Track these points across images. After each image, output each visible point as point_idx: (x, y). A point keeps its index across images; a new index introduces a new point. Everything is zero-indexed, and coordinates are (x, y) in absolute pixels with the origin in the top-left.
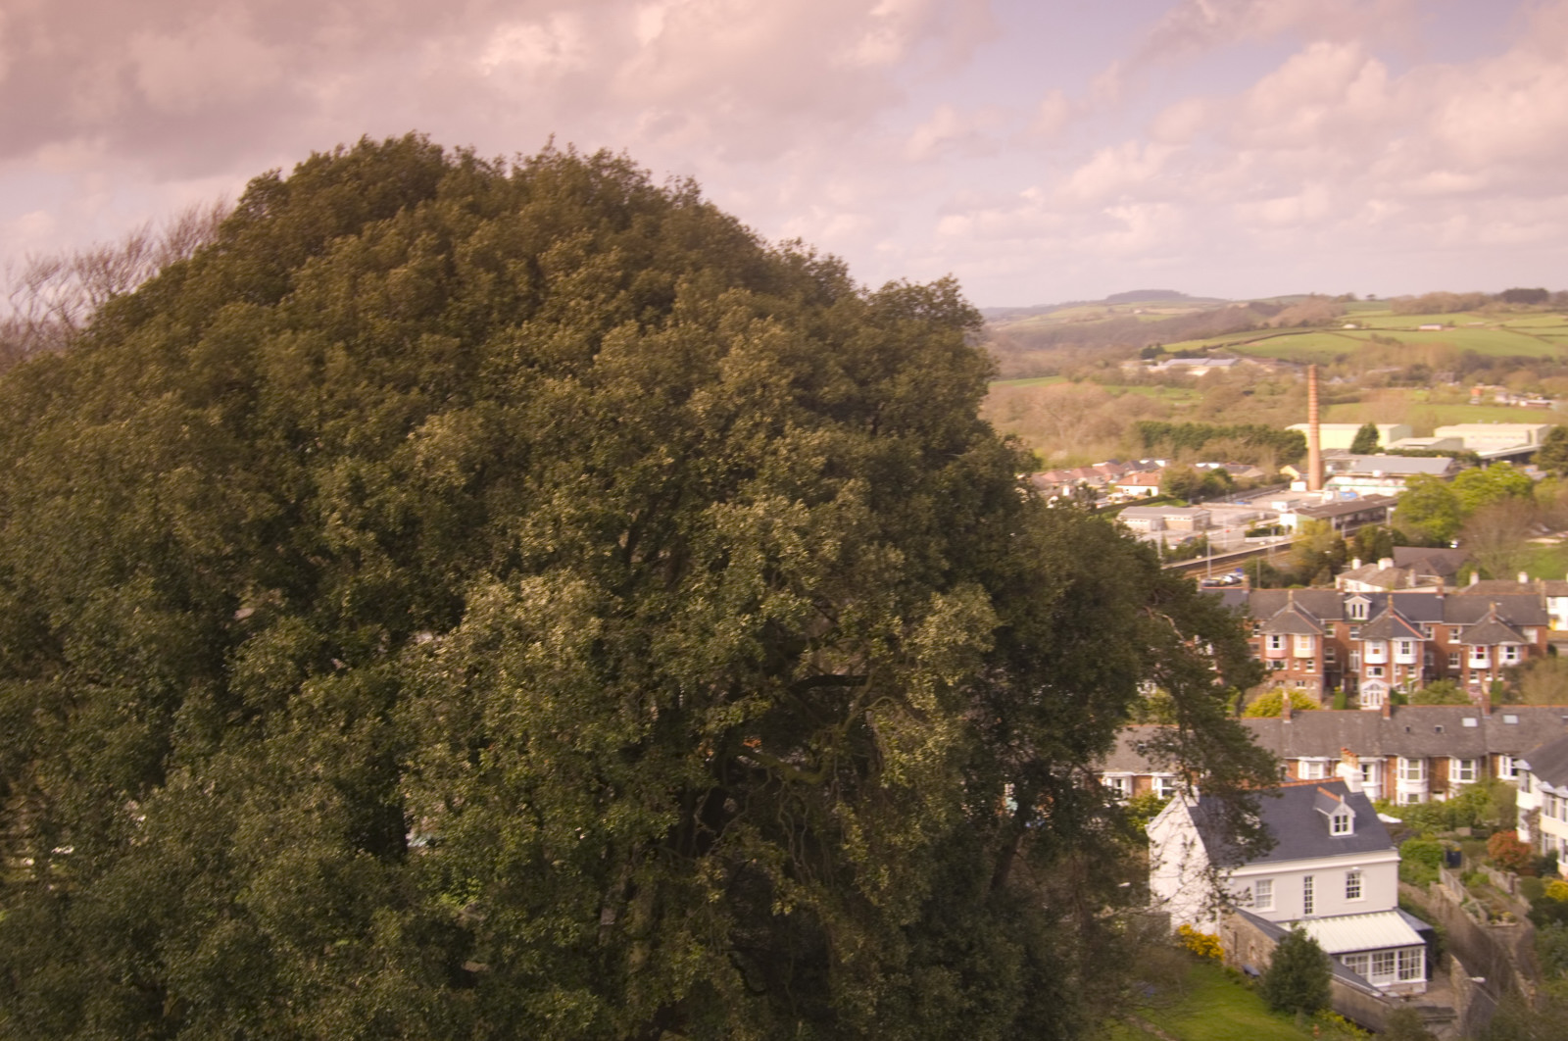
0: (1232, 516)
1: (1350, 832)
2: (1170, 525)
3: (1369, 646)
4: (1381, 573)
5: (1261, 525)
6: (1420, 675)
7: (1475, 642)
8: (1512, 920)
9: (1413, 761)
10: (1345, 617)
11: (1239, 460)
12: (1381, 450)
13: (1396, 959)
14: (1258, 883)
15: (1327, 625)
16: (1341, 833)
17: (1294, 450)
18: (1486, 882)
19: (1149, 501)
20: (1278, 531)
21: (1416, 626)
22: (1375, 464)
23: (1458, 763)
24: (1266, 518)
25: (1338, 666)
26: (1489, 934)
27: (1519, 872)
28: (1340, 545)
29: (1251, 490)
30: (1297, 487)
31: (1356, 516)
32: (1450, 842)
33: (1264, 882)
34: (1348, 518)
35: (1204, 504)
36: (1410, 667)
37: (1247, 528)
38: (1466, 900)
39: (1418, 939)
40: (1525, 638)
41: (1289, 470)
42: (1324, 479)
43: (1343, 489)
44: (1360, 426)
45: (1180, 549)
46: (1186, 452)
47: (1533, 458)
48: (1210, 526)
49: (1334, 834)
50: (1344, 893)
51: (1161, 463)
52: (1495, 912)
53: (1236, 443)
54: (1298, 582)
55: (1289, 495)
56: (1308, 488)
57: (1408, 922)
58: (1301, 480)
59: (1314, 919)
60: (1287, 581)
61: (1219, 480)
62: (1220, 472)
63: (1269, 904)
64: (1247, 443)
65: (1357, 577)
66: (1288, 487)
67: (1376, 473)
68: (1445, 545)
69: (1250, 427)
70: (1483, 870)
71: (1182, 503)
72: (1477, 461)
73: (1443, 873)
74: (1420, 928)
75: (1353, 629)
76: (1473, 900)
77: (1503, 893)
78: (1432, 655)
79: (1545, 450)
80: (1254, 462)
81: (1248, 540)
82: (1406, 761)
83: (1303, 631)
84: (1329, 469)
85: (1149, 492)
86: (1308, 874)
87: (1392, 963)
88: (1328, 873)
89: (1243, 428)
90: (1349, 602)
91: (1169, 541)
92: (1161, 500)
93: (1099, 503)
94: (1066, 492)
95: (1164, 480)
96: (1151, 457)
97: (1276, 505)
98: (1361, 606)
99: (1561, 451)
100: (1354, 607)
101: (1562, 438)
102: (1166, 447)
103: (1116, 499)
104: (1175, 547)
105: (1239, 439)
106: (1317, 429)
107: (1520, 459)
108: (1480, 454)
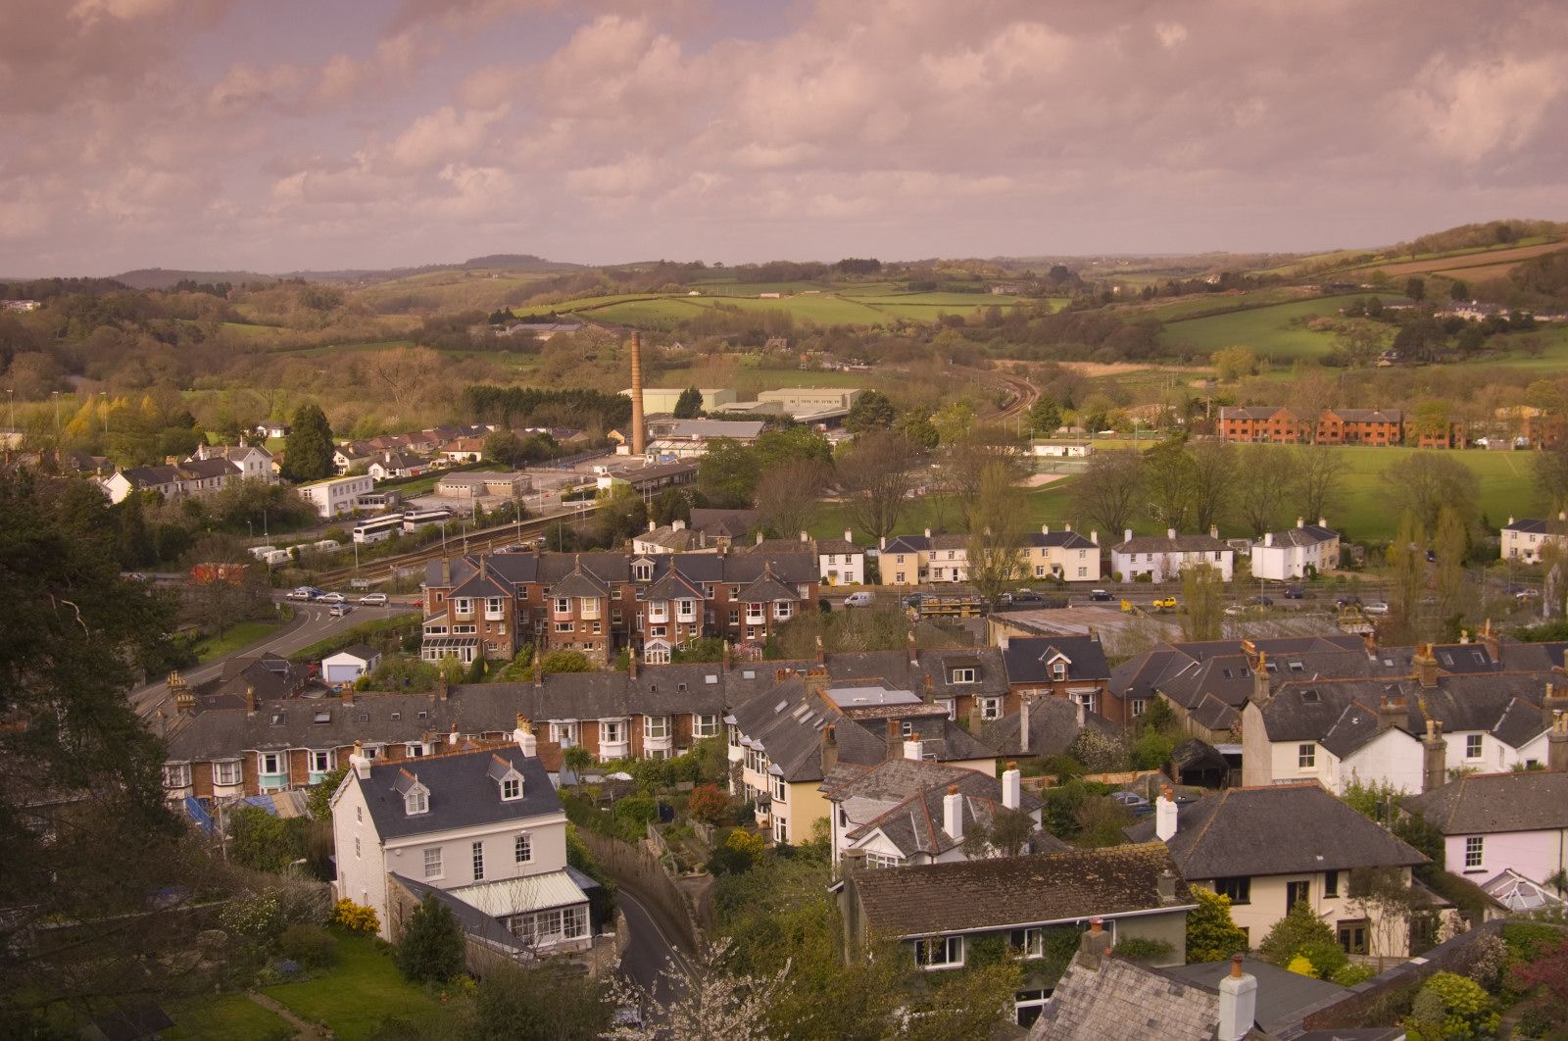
0: (554, 481)
1: (520, 796)
2: (491, 491)
3: (653, 607)
4: (674, 535)
5: (577, 489)
6: (701, 633)
7: (750, 600)
8: (701, 871)
9: (657, 719)
10: (631, 578)
11: (568, 424)
12: (704, 414)
13: (562, 919)
14: (427, 852)
15: (614, 587)
16: (512, 798)
17: (619, 413)
18: (692, 835)
19: (472, 466)
20: (591, 494)
21: (698, 587)
22: (697, 428)
23: (700, 719)
24: (586, 481)
25: (625, 626)
26: (677, 886)
27: (718, 824)
28: (641, 507)
29: (578, 455)
30: (622, 450)
31: (672, 479)
32: (668, 797)
33: (432, 851)
34: (664, 481)
35: (528, 469)
36: (691, 625)
37: (564, 492)
38: (665, 853)
39: (583, 897)
40: (798, 594)
41: (616, 434)
42: (647, 442)
43: (663, 452)
44: (682, 391)
45: (495, 514)
46: (516, 417)
47: (842, 421)
48: (530, 491)
49: (504, 799)
50: (514, 856)
51: (491, 428)
52: (688, 864)
53: (565, 408)
54: (600, 546)
55: (613, 459)
56: (632, 453)
57: (576, 881)
58: (625, 444)
59: (484, 884)
60: (588, 544)
61: (543, 444)
62: (545, 437)
63: (439, 872)
64: (577, 408)
65: (651, 540)
66: (615, 451)
67: (695, 437)
68: (745, 505)
69: (580, 392)
70: (691, 823)
71: (506, 468)
72: (789, 422)
73: (650, 829)
74: (586, 887)
75: (638, 590)
76: (670, 853)
77: (703, 844)
78: (712, 614)
79: (855, 412)
80: (581, 426)
81: (564, 504)
82: (650, 720)
83: (589, 594)
84: (651, 433)
85: (473, 458)
86: (477, 840)
87: (559, 922)
88: (498, 839)
89: (573, 393)
90: (636, 564)
91: (485, 506)
92: (485, 465)
93: (421, 470)
94: (388, 459)
95: (491, 445)
96: (482, 422)
97: (598, 469)
98: (646, 568)
99: (870, 414)
100: (640, 569)
101: (869, 402)
102: (500, 412)
103: (440, 464)
104: (490, 513)
105: (569, 404)
106: (641, 393)
107: (833, 422)
108: (796, 417)
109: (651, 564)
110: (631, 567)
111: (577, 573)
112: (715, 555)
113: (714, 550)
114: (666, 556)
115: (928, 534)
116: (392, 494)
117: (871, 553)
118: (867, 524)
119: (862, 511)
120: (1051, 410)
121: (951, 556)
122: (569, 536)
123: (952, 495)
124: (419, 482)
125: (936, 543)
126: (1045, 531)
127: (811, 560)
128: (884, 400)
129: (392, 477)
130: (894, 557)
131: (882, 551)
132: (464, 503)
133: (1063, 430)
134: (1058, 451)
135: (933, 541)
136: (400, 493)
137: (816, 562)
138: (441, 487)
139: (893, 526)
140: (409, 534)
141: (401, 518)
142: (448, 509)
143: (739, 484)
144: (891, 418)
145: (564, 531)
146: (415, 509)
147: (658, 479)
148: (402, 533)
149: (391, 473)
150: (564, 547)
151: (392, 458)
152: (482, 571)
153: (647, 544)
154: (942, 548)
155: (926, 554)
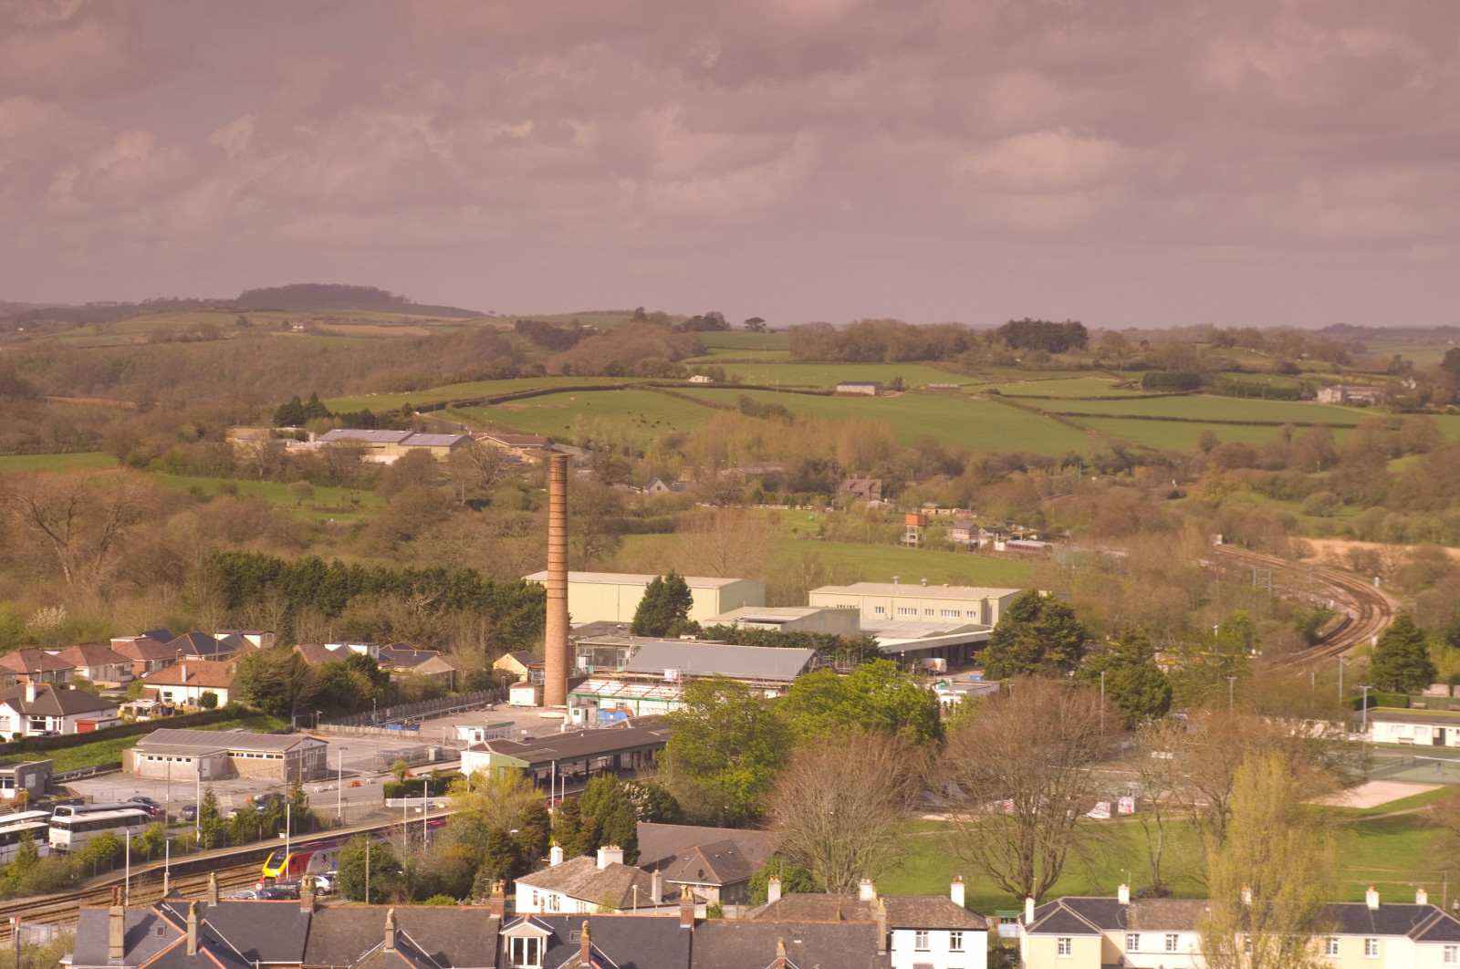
0: (372, 754)
2: (241, 768)
4: (600, 876)
11: (415, 638)
12: (694, 629)
17: (521, 618)
19: (208, 716)
20: (440, 786)
24: (440, 757)
28: (538, 817)
30: (521, 696)
31: (617, 759)
34: (600, 762)
35: (321, 727)
37: (391, 779)
41: (509, 663)
42: (572, 681)
43: (604, 704)
44: (650, 579)
45: (242, 815)
46: (309, 621)
47: (977, 655)
48: (323, 773)
51: (255, 640)
53: (410, 604)
55: (500, 714)
56: (540, 701)
58: (528, 684)
60: (422, 890)
61: (359, 678)
62: (364, 663)
64: (433, 606)
65: (552, 884)
66: (506, 697)
67: (669, 675)
68: (751, 819)
69: (442, 573)
71: (278, 724)
72: (867, 651)
79: (1002, 637)
80: (438, 643)
81: (390, 802)
84: (581, 662)
85: (210, 700)
89: (426, 575)
91: (224, 802)
92: (233, 715)
93: (97, 721)
94: (30, 695)
95: (249, 674)
96: (238, 627)
97: (466, 734)
98: (532, 943)
99: (1031, 642)
100: (519, 943)
101: (1033, 615)
102: (275, 608)
103: (141, 711)
104: (232, 815)
105: (418, 597)
106: (565, 581)
107: (959, 655)
108: (884, 642)
109: (542, 934)
110: (500, 938)
111: (388, 947)
112: (676, 920)
113: (675, 912)
114: (576, 920)
115: (1123, 895)
116: (31, 769)
117: (1007, 930)
118: (1001, 868)
119: (992, 841)
120: (1413, 647)
121: (1169, 945)
122: (384, 870)
123: (1182, 816)
124: (93, 746)
125: (1141, 916)
126: (1373, 901)
127: (873, 941)
128: (1065, 614)
129: (37, 733)
130: (1050, 941)
131: (1027, 929)
132: (183, 794)
133: (1439, 690)
134: (1423, 735)
135: (1134, 910)
136: (49, 766)
137: (882, 943)
138: (137, 758)
139: (1055, 875)
140: (61, 851)
141: (46, 819)
142: (147, 804)
143: (745, 776)
144: (1077, 650)
145: (374, 860)
146: (79, 801)
147: (588, 758)
148: (43, 851)
149: (36, 726)
150: (374, 892)
151: (38, 694)
152: (191, 936)
153: (544, 893)
154: (1151, 928)
155: (1118, 938)
